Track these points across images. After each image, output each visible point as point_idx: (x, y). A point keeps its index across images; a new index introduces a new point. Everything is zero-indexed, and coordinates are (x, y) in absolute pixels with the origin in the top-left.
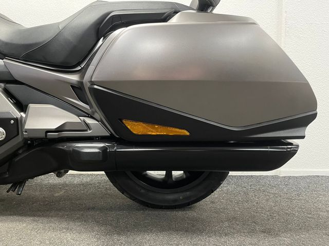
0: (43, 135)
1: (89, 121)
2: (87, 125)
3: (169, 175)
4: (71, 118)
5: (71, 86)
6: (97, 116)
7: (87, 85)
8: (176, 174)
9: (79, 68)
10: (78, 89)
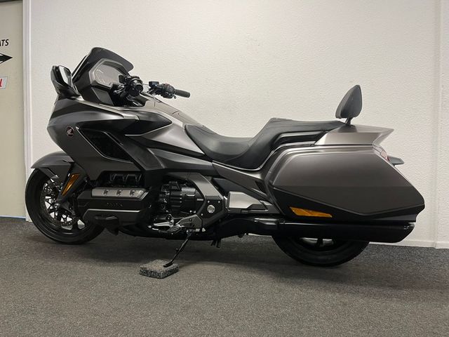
0: (240, 212)
1: (266, 204)
2: (265, 206)
3: (320, 241)
4: (256, 202)
5: (256, 182)
6: (271, 201)
7: (267, 184)
8: (326, 240)
9: (259, 169)
10: (260, 184)
